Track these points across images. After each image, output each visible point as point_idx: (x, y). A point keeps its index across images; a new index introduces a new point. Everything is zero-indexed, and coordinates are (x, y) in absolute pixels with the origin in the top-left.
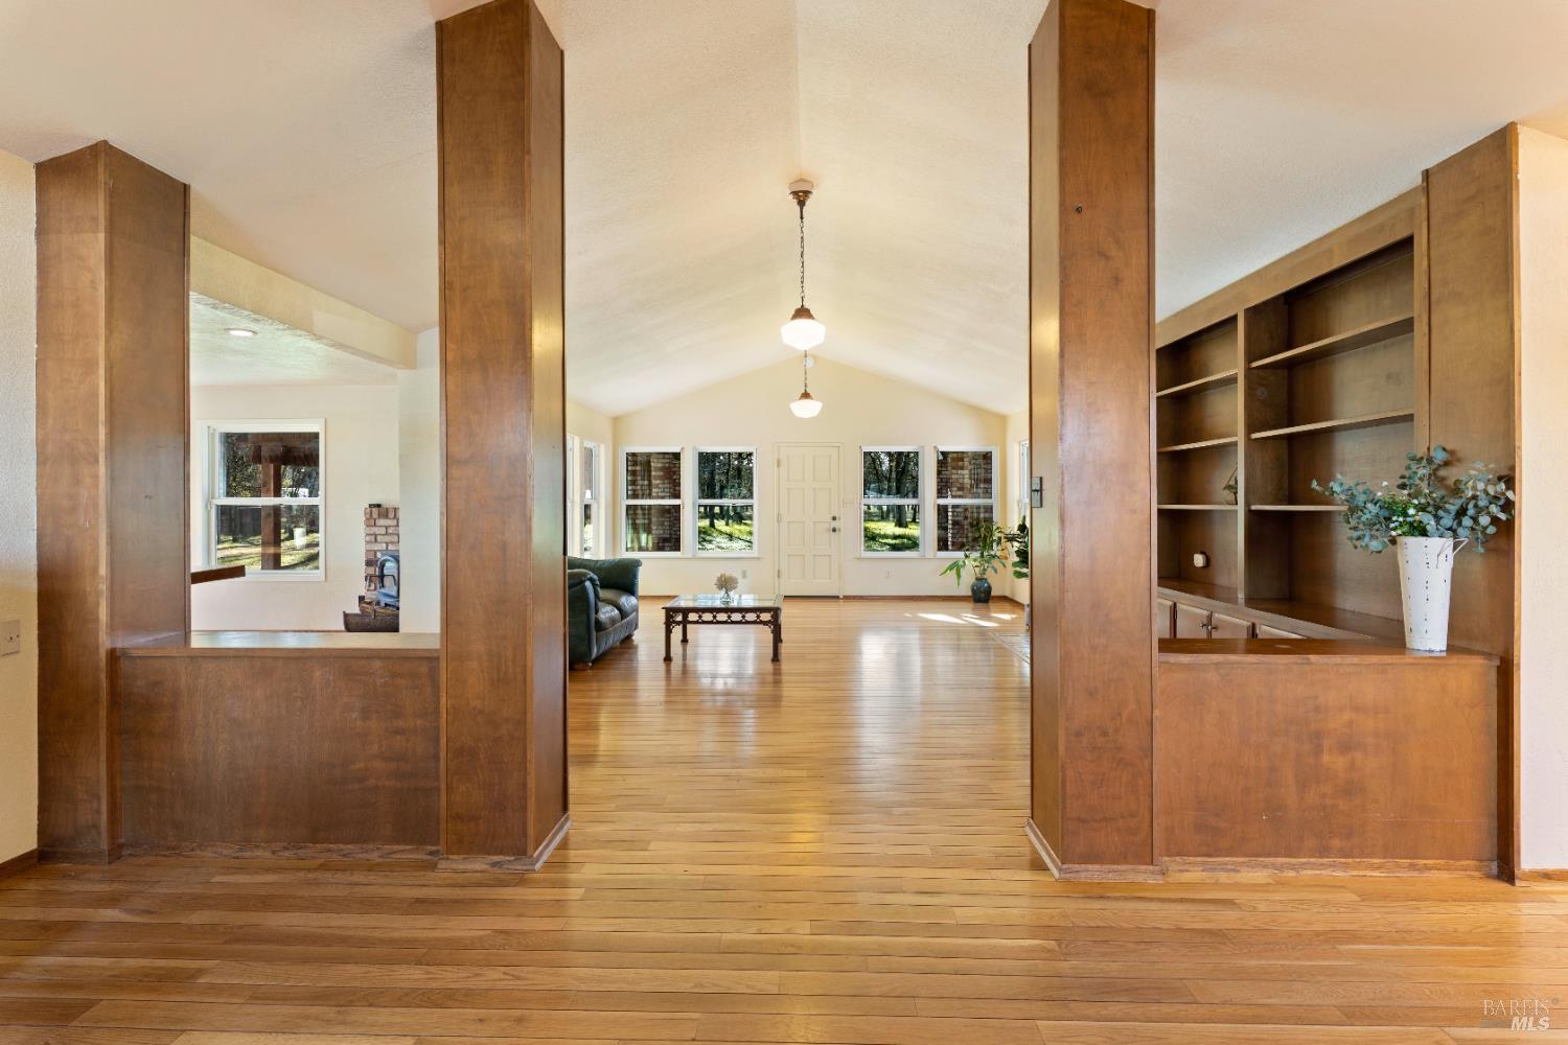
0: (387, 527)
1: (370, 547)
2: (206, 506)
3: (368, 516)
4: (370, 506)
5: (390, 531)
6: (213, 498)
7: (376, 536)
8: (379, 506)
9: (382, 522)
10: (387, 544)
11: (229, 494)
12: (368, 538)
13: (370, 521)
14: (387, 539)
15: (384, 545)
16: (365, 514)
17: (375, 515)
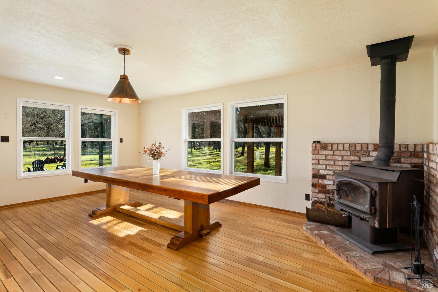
0: (326, 156)
1: (314, 166)
2: (231, 143)
3: (314, 148)
4: (314, 142)
5: (328, 158)
6: (233, 138)
7: (319, 160)
8: (319, 142)
9: (323, 152)
10: (326, 166)
11: (238, 137)
12: (314, 162)
13: (315, 151)
14: (327, 162)
15: (324, 166)
16: (312, 147)
17: (318, 148)
